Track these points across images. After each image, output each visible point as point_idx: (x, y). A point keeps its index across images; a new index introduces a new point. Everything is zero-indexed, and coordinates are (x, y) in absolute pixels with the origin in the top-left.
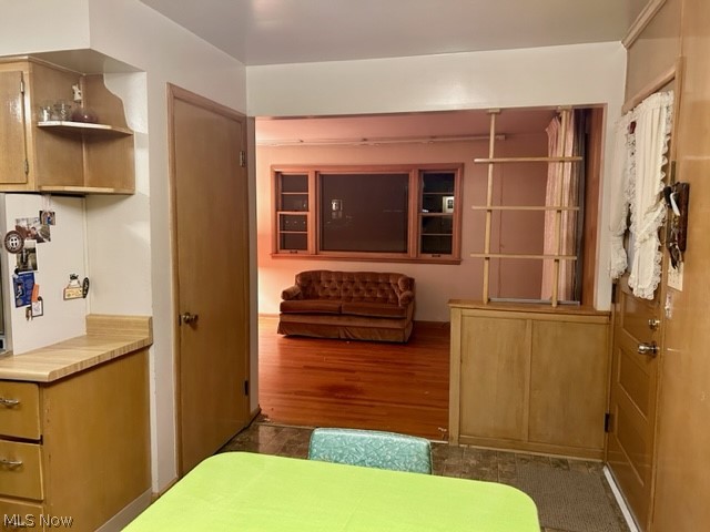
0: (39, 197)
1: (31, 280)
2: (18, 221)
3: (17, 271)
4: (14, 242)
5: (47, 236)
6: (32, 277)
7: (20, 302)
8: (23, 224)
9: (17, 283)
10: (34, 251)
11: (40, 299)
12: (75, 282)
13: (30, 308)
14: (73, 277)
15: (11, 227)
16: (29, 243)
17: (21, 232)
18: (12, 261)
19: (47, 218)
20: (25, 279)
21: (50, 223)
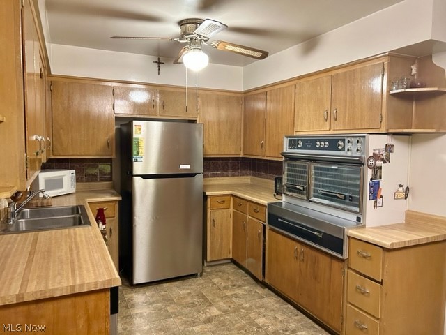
0: (386, 136)
1: (377, 186)
2: (374, 150)
3: (371, 179)
4: (372, 162)
5: (388, 159)
6: (378, 183)
7: (372, 197)
8: (377, 152)
9: (371, 187)
10: (381, 168)
11: (381, 197)
12: (401, 189)
13: (376, 202)
14: (401, 186)
15: (371, 154)
16: (379, 163)
17: (375, 157)
18: (369, 173)
19: (389, 149)
20: (375, 184)
21: (391, 151)
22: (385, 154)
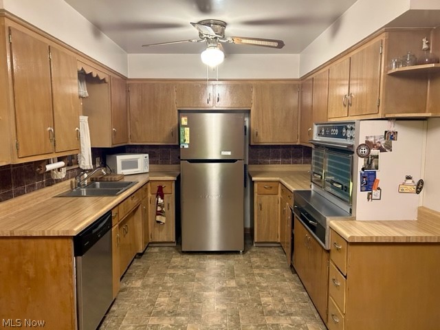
0: (386, 121)
1: (373, 176)
2: (367, 137)
3: (363, 169)
4: (364, 150)
5: (389, 148)
6: (374, 174)
7: (364, 188)
8: (371, 140)
9: (363, 177)
10: (377, 157)
11: (379, 189)
12: (409, 181)
13: (371, 194)
14: (409, 178)
15: (362, 141)
16: (374, 152)
17: (369, 145)
18: (360, 163)
19: (390, 136)
20: (369, 174)
21: (392, 138)
22: (384, 142)
